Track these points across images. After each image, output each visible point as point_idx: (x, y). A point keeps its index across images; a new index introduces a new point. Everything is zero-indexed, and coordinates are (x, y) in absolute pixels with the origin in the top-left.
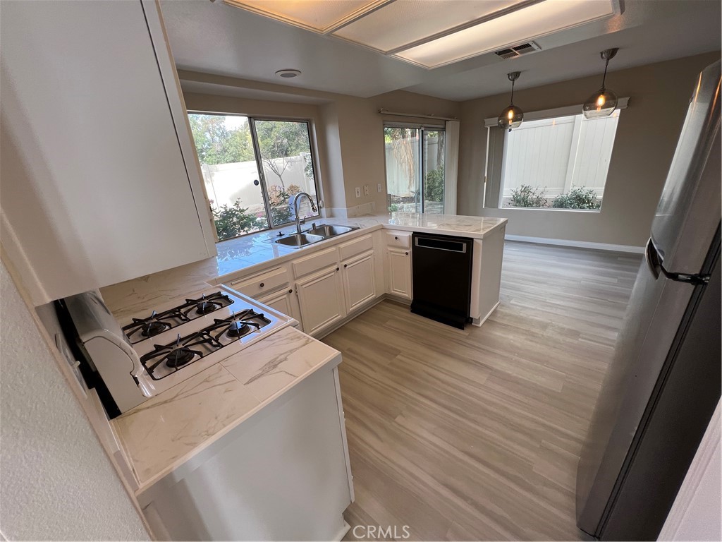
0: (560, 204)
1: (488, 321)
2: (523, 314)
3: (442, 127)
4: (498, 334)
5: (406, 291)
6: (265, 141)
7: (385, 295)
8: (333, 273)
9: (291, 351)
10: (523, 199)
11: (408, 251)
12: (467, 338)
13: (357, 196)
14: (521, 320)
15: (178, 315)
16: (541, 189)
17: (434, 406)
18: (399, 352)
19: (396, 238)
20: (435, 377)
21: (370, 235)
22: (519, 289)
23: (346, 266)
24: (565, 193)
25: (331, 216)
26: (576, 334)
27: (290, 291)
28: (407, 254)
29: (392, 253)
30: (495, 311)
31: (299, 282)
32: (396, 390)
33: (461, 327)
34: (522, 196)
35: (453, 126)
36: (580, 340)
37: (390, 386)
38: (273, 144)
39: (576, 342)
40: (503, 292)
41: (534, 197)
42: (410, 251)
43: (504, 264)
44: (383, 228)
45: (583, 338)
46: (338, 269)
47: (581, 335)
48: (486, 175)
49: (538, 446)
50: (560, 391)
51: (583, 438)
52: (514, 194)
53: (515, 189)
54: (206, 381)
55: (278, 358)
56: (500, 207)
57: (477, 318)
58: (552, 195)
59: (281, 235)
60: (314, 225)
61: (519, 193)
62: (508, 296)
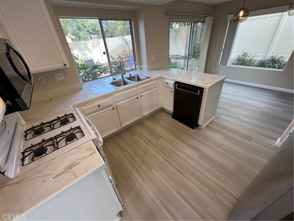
0: (262, 64)
1: (207, 126)
2: (226, 124)
3: (203, 20)
4: (210, 134)
5: (170, 107)
6: (124, 26)
7: (162, 108)
8: (135, 100)
9: (83, 158)
10: (242, 60)
11: (172, 90)
12: (195, 134)
13: (153, 60)
14: (224, 127)
15: (51, 125)
16: (253, 54)
17: (170, 167)
18: (161, 137)
19: (167, 83)
20: (174, 152)
21: (155, 81)
22: (227, 110)
23: (141, 96)
24: (267, 57)
25: (141, 69)
26: (250, 138)
27: (113, 108)
28: (172, 91)
29: (166, 90)
30: (212, 121)
31: (118, 104)
32: (156, 156)
33: (193, 128)
34: (242, 58)
35: (209, 20)
36: (251, 142)
37: (153, 154)
38: (127, 28)
39: (249, 143)
40: (219, 111)
41: (249, 59)
42: (173, 90)
43: (221, 95)
44: (162, 78)
45: (253, 141)
46: (137, 98)
47: (253, 140)
48: (223, 48)
49: (214, 196)
50: (232, 169)
51: (238, 196)
52: (238, 57)
53: (239, 54)
54: (39, 172)
55: (75, 162)
56: (228, 65)
57: (201, 125)
58: (259, 58)
59: (114, 79)
60: (130, 75)
61: (241, 56)
62: (220, 114)
